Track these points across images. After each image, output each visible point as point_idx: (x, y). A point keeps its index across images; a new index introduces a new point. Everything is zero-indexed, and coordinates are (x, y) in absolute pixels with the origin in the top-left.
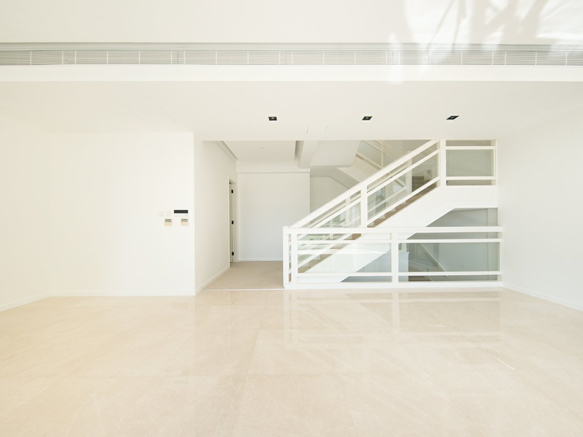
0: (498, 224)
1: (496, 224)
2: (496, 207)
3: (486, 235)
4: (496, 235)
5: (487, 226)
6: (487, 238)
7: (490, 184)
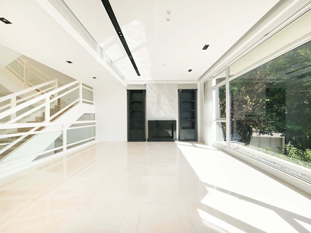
0: (95, 119)
1: (94, 120)
2: (94, 113)
3: (90, 124)
4: (94, 124)
5: (90, 120)
6: (90, 125)
7: (92, 104)
